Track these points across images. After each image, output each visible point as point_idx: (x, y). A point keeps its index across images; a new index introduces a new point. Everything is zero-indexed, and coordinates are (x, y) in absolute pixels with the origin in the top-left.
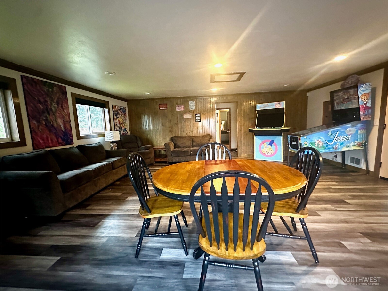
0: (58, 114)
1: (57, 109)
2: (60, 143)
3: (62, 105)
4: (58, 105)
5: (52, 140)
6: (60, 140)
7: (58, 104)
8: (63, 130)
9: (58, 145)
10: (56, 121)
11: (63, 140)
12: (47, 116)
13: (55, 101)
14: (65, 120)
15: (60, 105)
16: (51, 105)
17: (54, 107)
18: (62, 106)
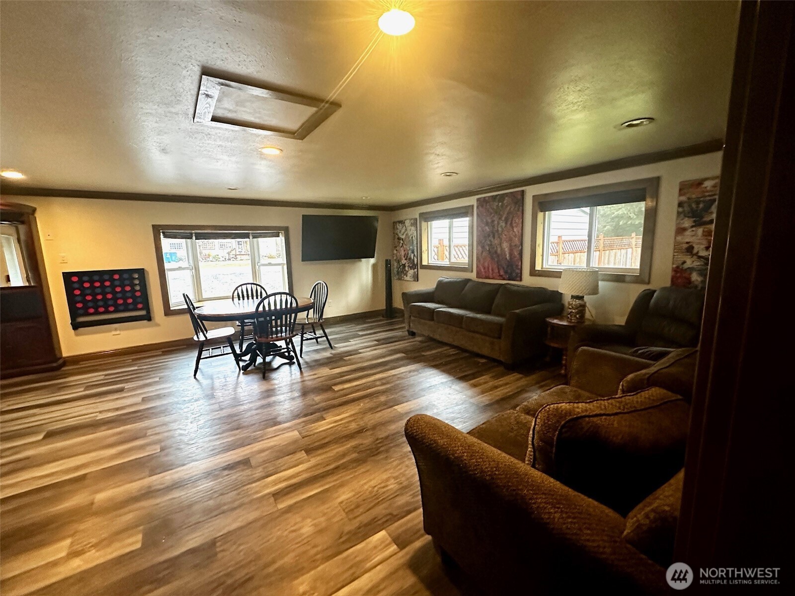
0: (505, 236)
1: (505, 229)
2: (501, 276)
3: (512, 221)
4: (506, 223)
5: (492, 270)
6: (502, 273)
7: (506, 221)
8: (508, 258)
9: (498, 278)
10: (501, 247)
11: (506, 272)
12: (492, 240)
13: (503, 219)
14: (513, 244)
15: (509, 223)
16: (498, 223)
17: (501, 226)
18: (511, 224)
